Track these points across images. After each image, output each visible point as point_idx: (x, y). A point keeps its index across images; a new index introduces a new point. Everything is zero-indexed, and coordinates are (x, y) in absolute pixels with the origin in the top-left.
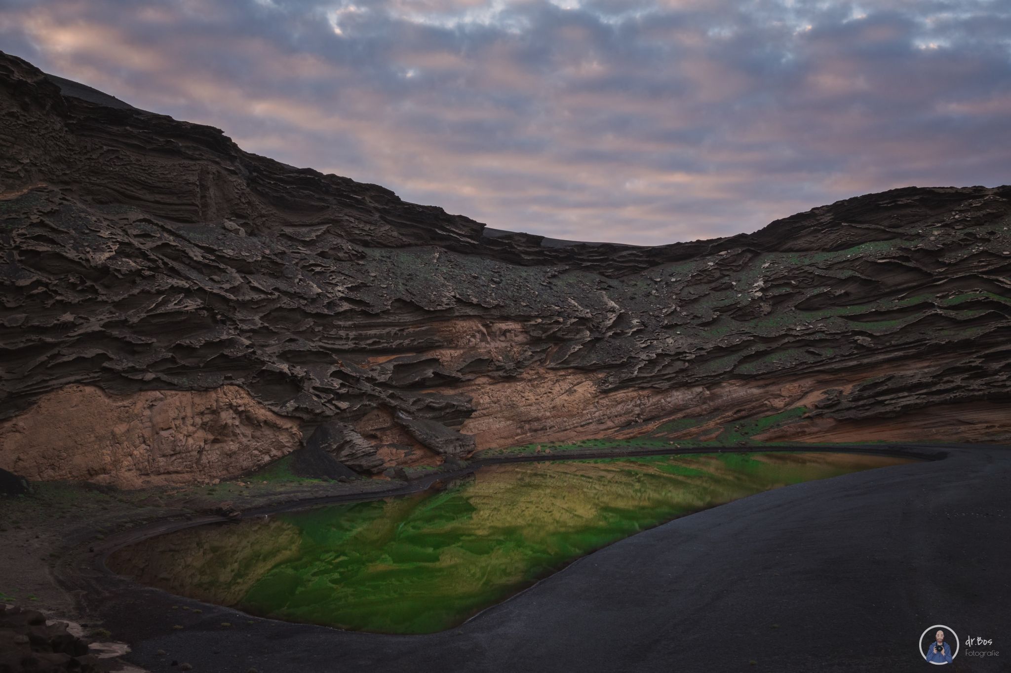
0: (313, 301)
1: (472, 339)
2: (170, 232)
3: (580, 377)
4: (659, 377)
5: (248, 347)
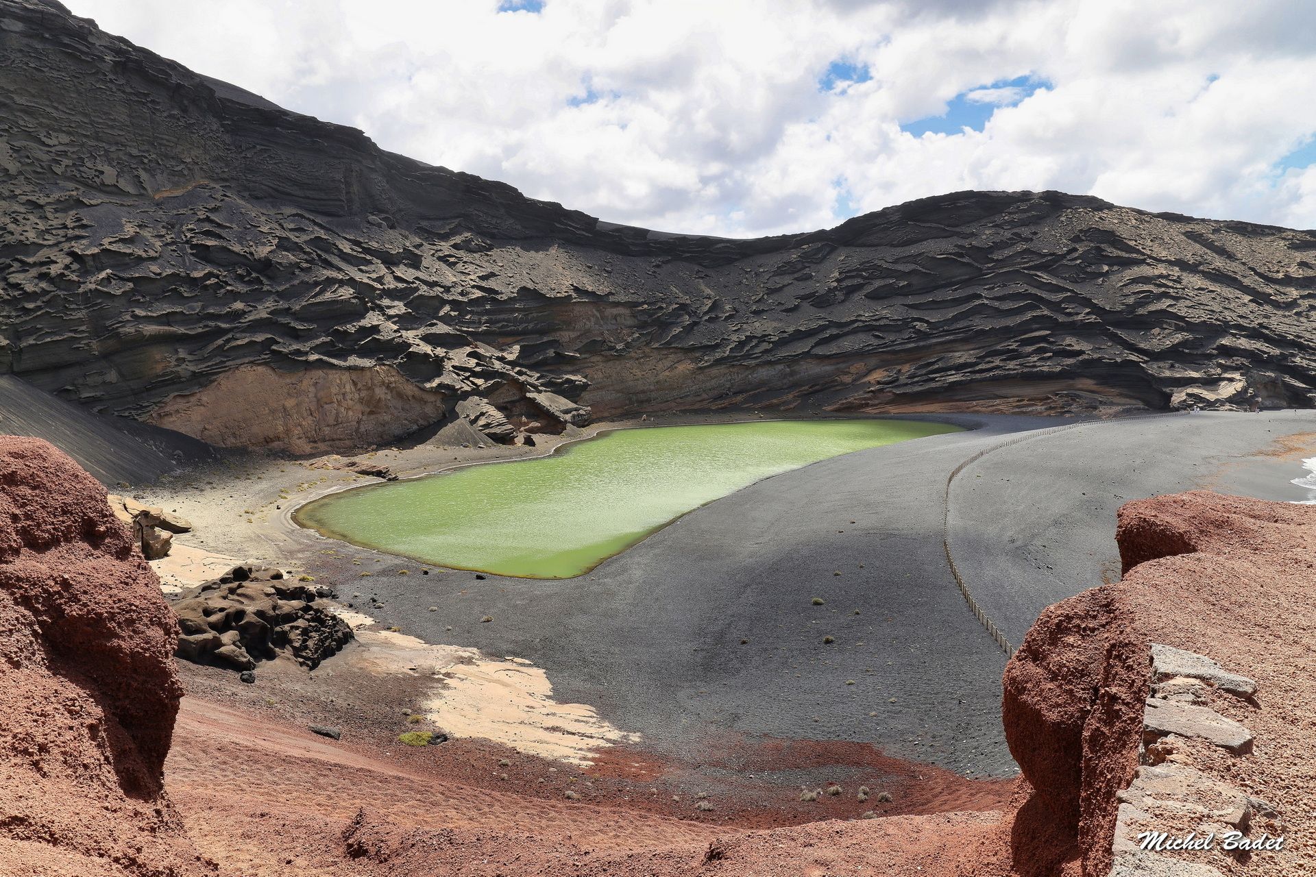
0: (449, 289)
1: (588, 323)
2: (321, 226)
4: (748, 357)
5: (395, 331)
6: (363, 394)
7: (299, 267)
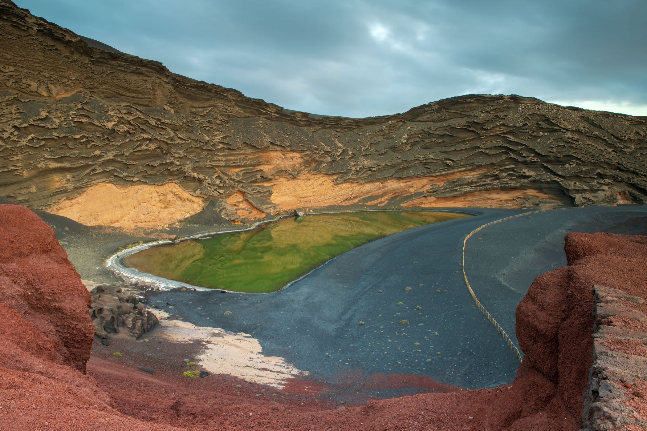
0: (206, 143)
1: (278, 161)
2: (140, 111)
3: (326, 178)
4: (361, 178)
5: (178, 165)
6: (161, 198)
7: (129, 133)
